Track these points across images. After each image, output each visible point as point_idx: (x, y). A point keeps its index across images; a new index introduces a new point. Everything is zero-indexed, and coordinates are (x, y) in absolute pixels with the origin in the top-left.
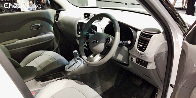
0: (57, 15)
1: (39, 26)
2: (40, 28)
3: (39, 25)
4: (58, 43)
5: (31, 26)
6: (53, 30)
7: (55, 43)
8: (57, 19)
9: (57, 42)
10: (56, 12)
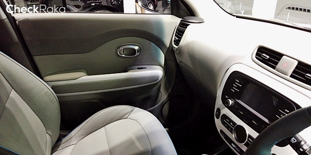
0: (180, 32)
1: (134, 49)
2: (137, 54)
3: (136, 48)
4: (168, 91)
5: (119, 48)
6: (163, 62)
7: (162, 90)
8: (177, 42)
9: (166, 88)
10: (179, 25)
